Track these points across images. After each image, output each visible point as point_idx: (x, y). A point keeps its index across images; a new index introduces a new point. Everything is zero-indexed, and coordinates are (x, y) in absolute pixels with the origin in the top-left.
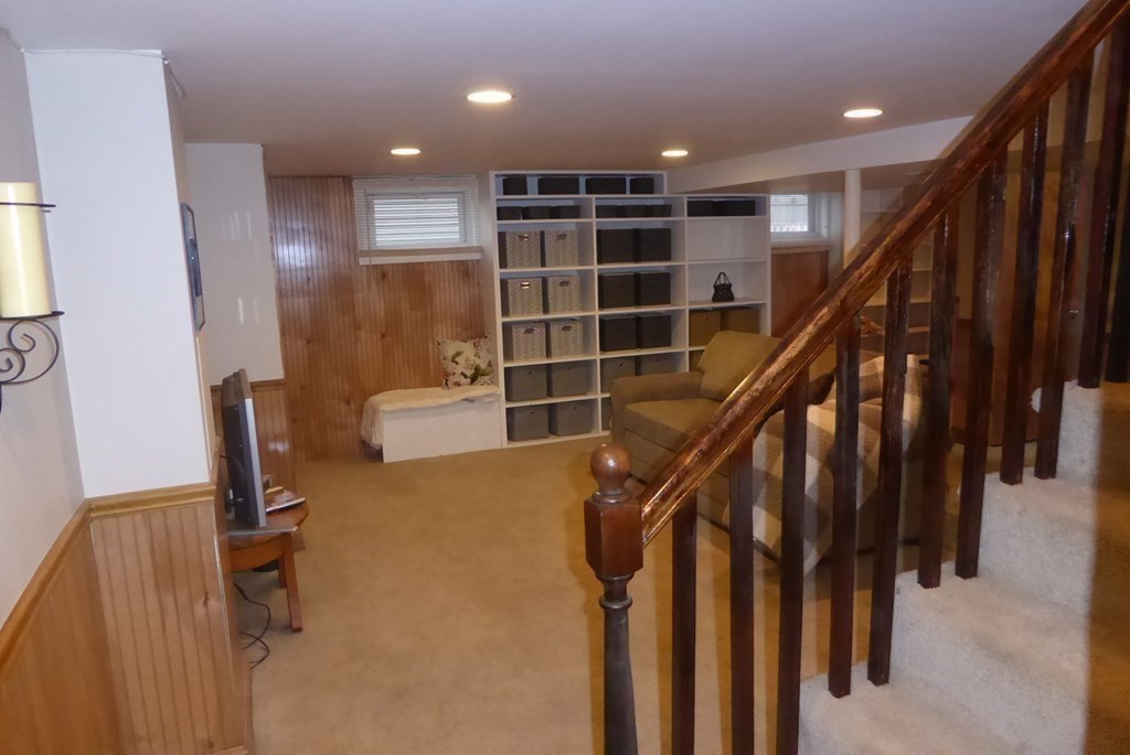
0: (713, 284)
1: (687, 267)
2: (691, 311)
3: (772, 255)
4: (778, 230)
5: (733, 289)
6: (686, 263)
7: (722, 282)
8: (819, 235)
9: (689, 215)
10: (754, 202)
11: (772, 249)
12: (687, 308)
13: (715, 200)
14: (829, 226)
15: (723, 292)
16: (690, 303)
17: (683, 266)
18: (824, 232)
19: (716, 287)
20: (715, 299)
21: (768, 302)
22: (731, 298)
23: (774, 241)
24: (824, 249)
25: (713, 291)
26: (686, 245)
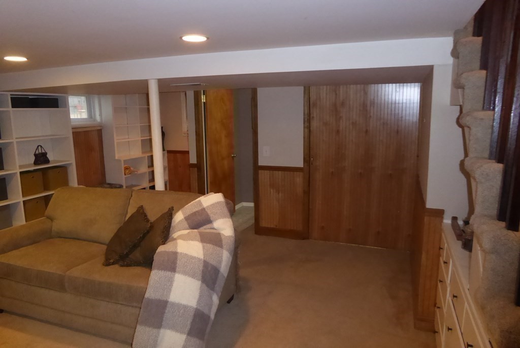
0: (34, 153)
1: (15, 143)
2: (21, 173)
3: (73, 133)
4: (73, 118)
5: (48, 156)
6: (15, 141)
7: (40, 151)
8: (95, 120)
9: (13, 107)
10: (57, 99)
11: (72, 128)
12: (18, 171)
13: (30, 97)
14: (101, 115)
15: (41, 158)
16: (21, 167)
17: (12, 142)
18: (98, 118)
19: (35, 155)
20: (36, 163)
21: (73, 161)
22: (47, 161)
23: (74, 124)
24: (99, 128)
25: (34, 158)
26: (13, 128)
